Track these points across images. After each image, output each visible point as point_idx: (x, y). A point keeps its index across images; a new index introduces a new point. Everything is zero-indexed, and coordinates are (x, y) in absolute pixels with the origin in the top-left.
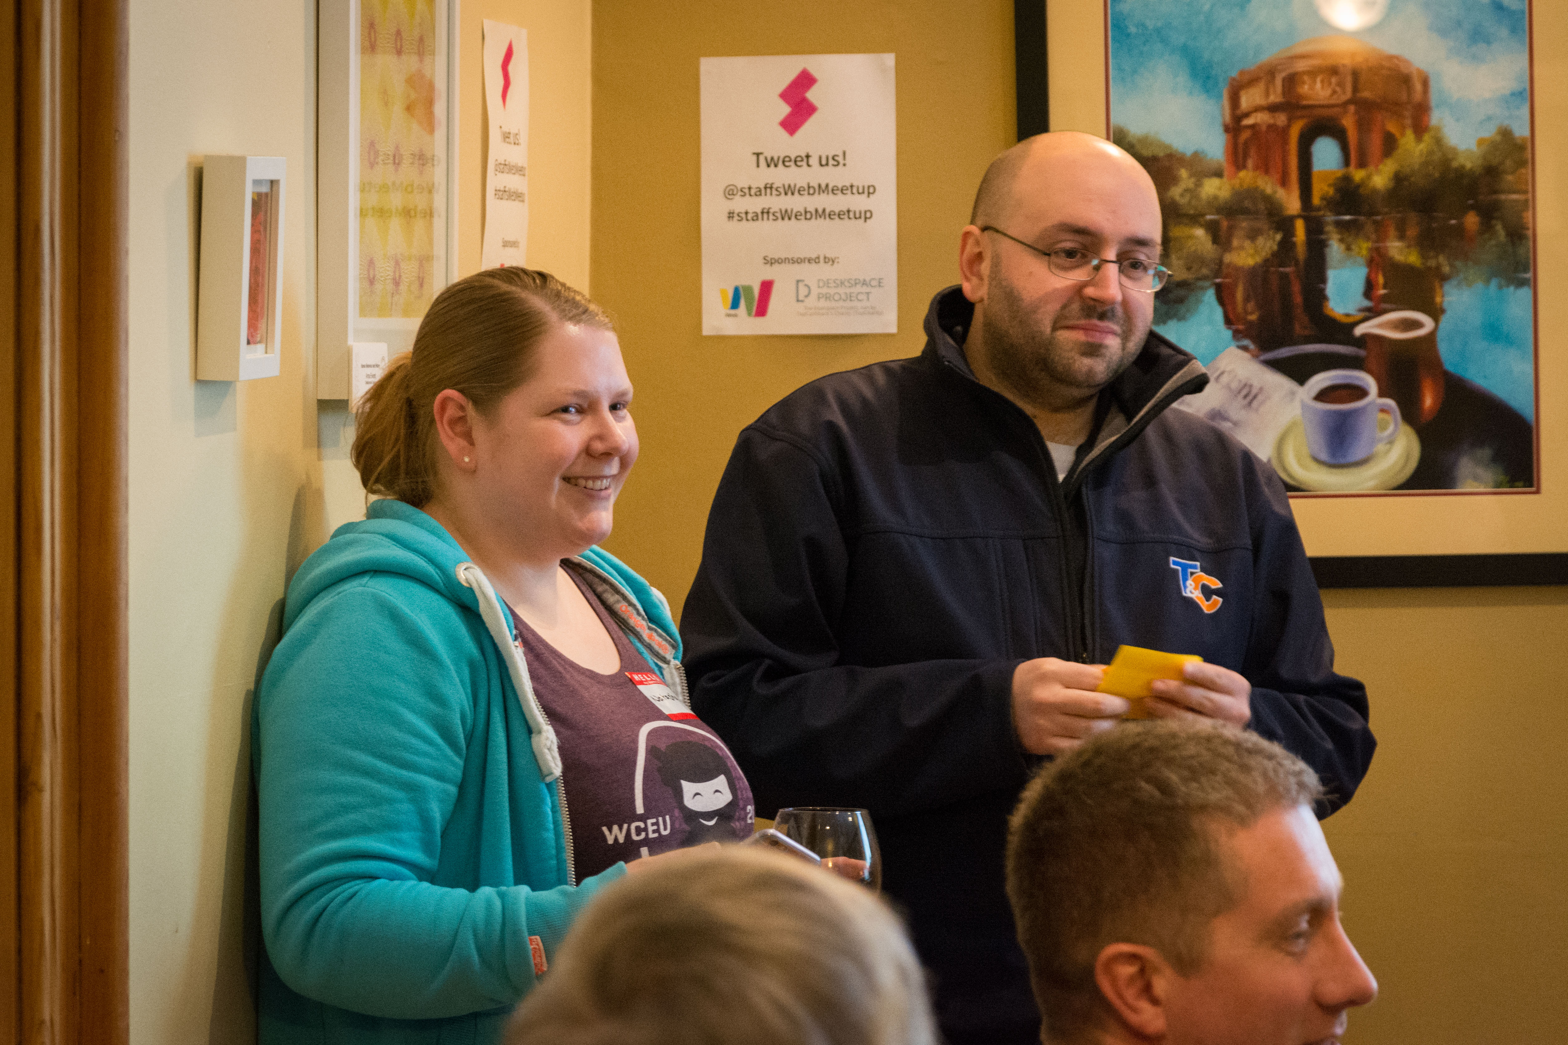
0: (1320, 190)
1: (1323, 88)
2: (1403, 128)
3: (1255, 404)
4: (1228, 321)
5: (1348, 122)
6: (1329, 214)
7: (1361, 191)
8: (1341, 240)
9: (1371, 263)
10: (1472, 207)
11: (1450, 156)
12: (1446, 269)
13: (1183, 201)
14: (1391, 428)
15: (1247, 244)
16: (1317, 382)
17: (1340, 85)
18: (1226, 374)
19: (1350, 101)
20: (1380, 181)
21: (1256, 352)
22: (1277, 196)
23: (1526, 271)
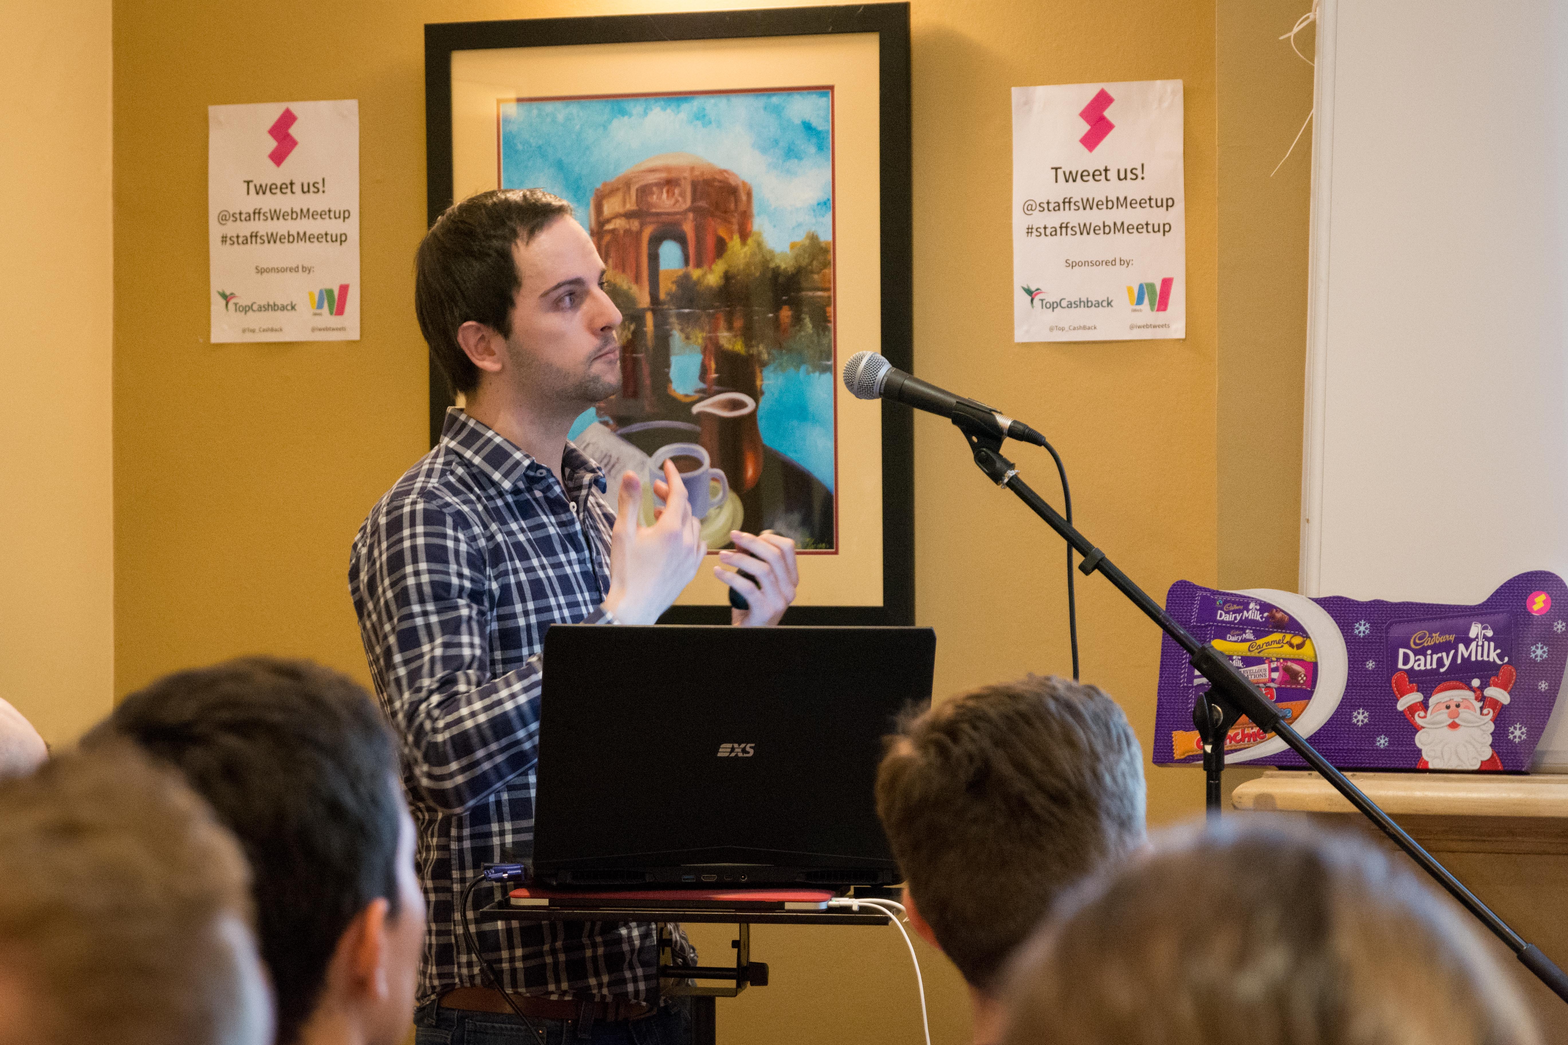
0: (666, 286)
1: (668, 196)
2: (731, 234)
5: (688, 228)
6: (672, 307)
7: (698, 288)
8: (682, 330)
9: (704, 351)
10: (786, 303)
11: (768, 258)
12: (765, 356)
14: (721, 494)
16: (664, 453)
17: (682, 194)
18: (591, 446)
19: (690, 210)
20: (713, 278)
21: (614, 426)
22: (632, 291)
23: (828, 359)
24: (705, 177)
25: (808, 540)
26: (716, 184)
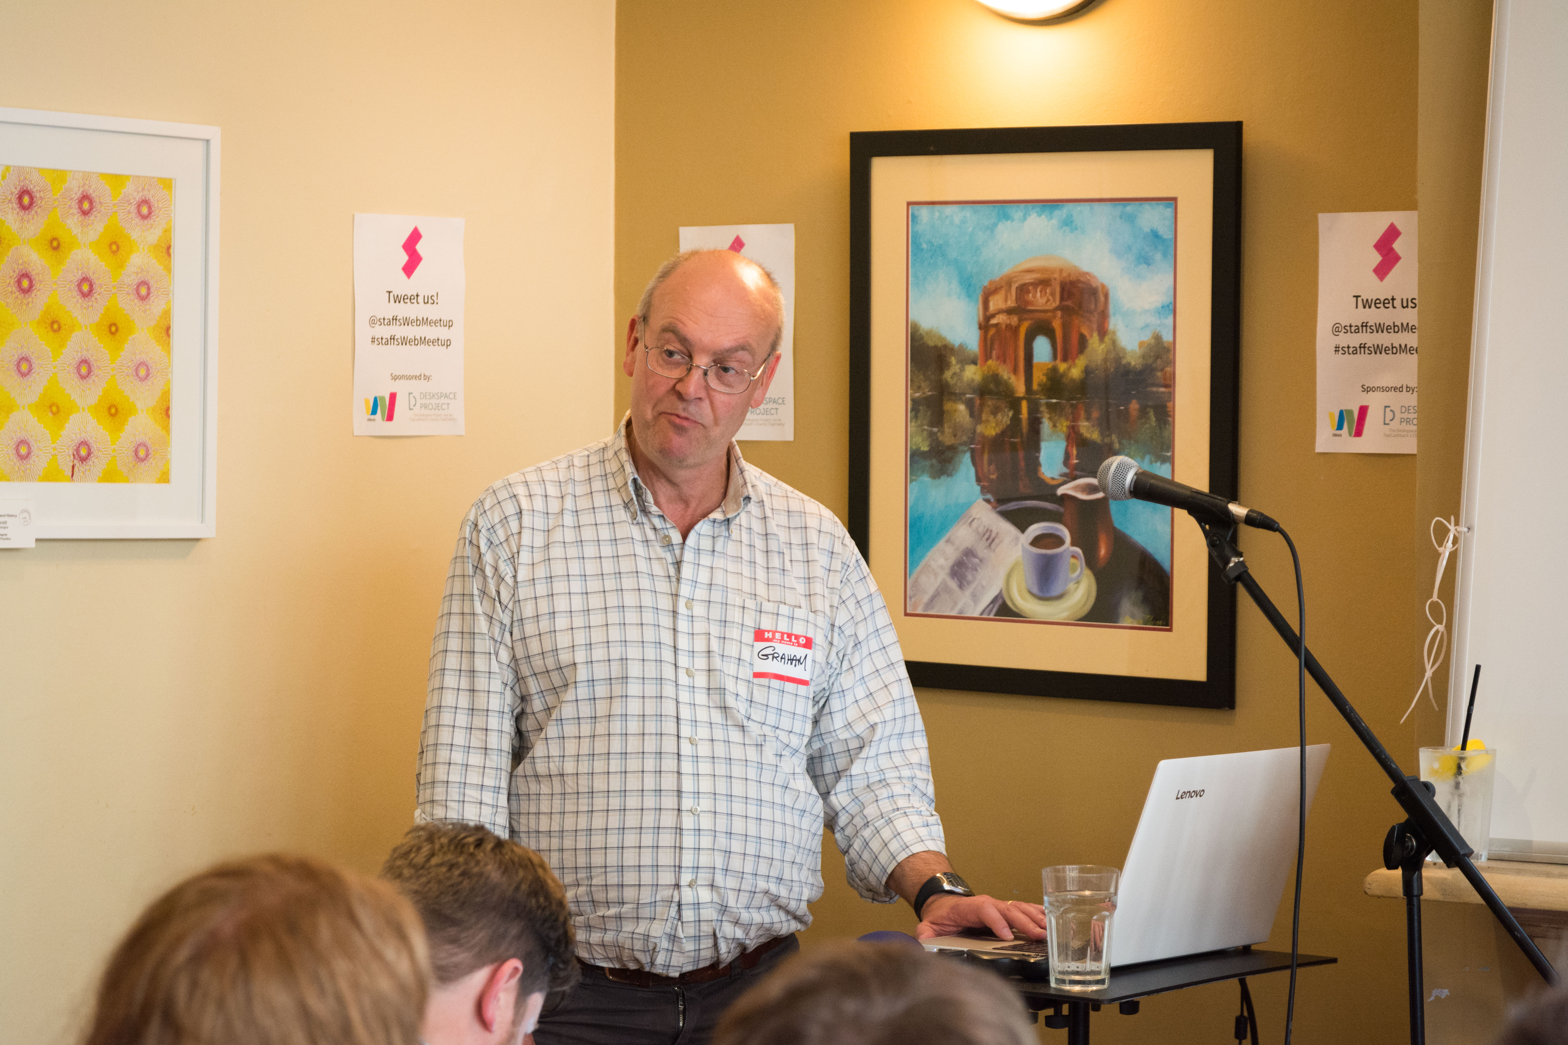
0: (1039, 377)
1: (1041, 296)
2: (1091, 331)
3: (993, 546)
4: (978, 480)
5: (1057, 324)
6: (1042, 397)
7: (1064, 380)
8: (1050, 419)
9: (1068, 438)
10: (1134, 397)
11: (1121, 355)
12: (1117, 446)
13: (952, 382)
14: (1079, 570)
15: (991, 418)
16: (1034, 530)
17: (1053, 294)
18: (976, 521)
19: (1060, 308)
20: (1076, 373)
21: (994, 504)
22: (1011, 381)
23: (1168, 452)
24: (1071, 279)
25: (1149, 616)
26: (1080, 285)
